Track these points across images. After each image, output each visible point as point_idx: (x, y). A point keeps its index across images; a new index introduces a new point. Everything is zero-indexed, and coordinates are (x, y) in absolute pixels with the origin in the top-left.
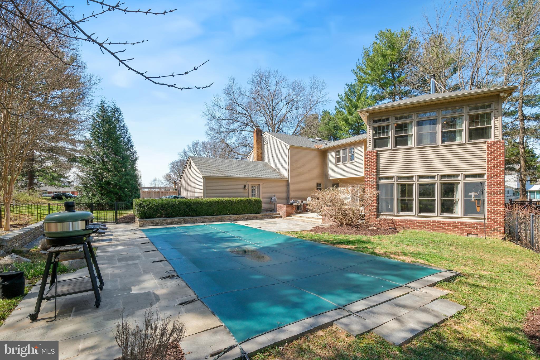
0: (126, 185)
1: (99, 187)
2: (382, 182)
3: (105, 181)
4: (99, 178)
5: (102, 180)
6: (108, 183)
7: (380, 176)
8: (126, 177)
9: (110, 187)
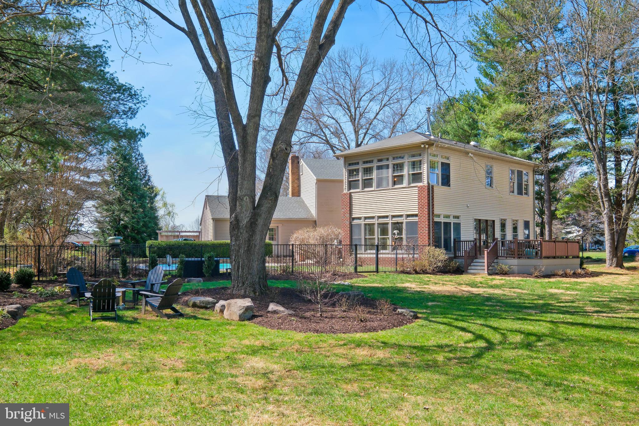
0: (144, 229)
1: (116, 231)
2: (355, 222)
3: (122, 224)
4: (116, 220)
5: (119, 223)
6: (125, 227)
7: (353, 216)
8: (145, 220)
9: (127, 232)
